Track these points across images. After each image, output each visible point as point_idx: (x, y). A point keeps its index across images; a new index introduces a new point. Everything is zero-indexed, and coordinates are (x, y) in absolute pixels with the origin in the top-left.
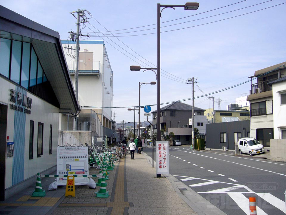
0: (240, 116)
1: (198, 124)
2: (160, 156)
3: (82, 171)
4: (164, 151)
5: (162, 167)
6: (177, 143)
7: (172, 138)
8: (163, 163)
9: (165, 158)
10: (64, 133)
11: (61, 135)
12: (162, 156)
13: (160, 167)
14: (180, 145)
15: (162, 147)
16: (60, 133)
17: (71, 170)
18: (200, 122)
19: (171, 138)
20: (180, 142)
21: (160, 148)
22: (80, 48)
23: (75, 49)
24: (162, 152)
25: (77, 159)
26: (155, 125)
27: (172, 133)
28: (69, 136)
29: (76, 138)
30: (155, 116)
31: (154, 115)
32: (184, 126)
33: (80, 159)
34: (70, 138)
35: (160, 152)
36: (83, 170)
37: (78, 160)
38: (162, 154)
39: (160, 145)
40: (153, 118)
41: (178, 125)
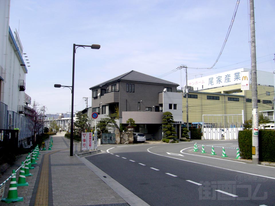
0: (208, 99)
1: (170, 106)
6: (139, 138)
7: (133, 129)
14: (143, 142)
18: (173, 103)
19: (129, 129)
20: (144, 136)
26: (96, 108)
27: (131, 120)
30: (97, 94)
31: (95, 92)
32: (147, 109)
40: (93, 97)
41: (139, 107)
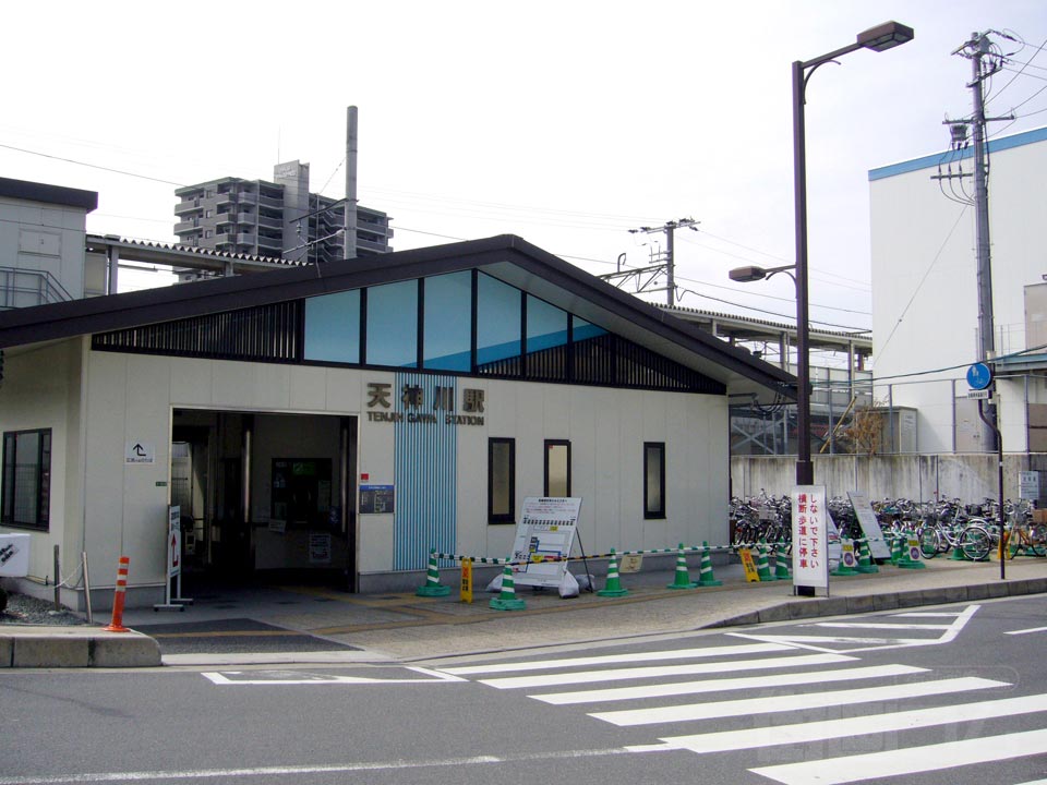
2: (803, 531)
3: (556, 555)
4: (814, 516)
5: (808, 564)
8: (809, 551)
9: (815, 537)
10: (941, 461)
11: (933, 466)
12: (808, 531)
13: (804, 564)
15: (809, 503)
16: (929, 462)
17: (537, 551)
21: (802, 508)
22: (988, 166)
23: (970, 175)
24: (808, 520)
25: (554, 525)
28: (959, 472)
29: (979, 475)
33: (560, 528)
34: (961, 475)
35: (803, 520)
36: (559, 553)
37: (555, 529)
38: (807, 525)
39: (803, 498)
